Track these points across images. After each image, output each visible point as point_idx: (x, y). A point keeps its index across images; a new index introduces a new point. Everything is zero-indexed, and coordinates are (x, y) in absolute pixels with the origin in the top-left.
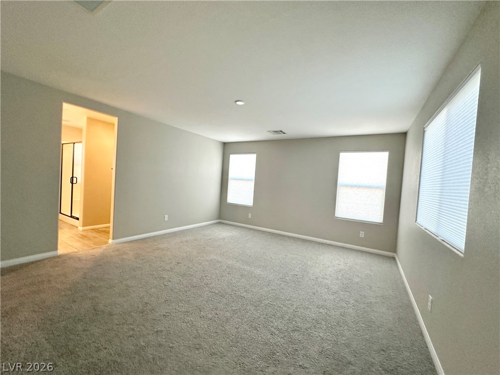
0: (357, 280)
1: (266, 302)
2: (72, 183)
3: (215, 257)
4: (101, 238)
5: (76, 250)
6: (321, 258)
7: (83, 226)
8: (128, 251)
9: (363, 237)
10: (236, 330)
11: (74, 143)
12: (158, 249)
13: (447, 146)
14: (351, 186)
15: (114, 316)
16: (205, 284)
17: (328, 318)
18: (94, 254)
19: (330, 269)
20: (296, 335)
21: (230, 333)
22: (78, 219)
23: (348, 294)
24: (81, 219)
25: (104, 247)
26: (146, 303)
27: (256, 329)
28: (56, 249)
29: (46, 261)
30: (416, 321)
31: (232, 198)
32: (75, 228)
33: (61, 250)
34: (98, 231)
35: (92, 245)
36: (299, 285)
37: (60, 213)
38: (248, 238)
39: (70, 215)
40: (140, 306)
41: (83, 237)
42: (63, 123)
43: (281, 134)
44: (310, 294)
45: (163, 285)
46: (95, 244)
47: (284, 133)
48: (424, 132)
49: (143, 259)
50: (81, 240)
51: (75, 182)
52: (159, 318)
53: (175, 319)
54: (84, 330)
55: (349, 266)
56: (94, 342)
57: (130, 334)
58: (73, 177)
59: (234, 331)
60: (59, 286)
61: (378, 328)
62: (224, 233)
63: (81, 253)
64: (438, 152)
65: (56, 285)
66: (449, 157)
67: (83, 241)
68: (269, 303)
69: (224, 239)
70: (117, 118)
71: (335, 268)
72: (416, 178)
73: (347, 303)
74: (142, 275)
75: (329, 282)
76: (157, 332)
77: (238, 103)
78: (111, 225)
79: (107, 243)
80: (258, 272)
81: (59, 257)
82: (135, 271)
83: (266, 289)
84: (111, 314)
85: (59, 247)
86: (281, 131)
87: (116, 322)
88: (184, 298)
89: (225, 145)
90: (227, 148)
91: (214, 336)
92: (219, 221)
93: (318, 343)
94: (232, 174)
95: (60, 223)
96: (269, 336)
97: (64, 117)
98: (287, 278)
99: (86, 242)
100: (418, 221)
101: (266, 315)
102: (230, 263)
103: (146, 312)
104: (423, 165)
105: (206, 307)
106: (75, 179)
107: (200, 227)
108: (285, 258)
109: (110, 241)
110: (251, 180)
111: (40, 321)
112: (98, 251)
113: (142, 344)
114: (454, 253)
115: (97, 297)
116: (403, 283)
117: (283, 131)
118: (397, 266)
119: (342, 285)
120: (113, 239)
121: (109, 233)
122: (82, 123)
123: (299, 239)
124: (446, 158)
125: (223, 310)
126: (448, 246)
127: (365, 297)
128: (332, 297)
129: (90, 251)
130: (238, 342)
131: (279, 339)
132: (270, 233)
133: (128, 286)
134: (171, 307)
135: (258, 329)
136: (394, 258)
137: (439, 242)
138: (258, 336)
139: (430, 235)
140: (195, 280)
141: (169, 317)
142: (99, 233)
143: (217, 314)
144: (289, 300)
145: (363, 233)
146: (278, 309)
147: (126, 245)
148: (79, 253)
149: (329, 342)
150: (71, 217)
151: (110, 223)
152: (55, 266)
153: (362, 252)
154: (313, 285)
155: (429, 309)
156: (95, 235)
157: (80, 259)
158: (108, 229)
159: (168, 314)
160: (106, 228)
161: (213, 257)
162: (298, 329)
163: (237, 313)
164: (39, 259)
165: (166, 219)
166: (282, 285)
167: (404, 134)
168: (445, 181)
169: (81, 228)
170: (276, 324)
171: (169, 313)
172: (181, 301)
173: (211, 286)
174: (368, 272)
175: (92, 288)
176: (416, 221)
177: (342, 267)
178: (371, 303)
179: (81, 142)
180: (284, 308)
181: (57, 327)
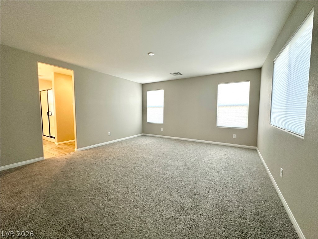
0: (233, 164)
1: (177, 179)
2: (49, 116)
3: (142, 156)
4: (70, 148)
5: (55, 156)
6: (209, 152)
7: (58, 142)
8: (87, 155)
9: (235, 138)
10: (159, 196)
11: (47, 90)
12: (106, 152)
13: (290, 70)
14: (226, 106)
15: (82, 192)
16: (137, 171)
17: (216, 186)
18: (67, 158)
19: (215, 158)
20: (196, 197)
21: (155, 198)
22: (54, 138)
23: (228, 172)
24: (56, 138)
25: (72, 153)
26: (101, 184)
27: (171, 195)
28: (43, 156)
29: (37, 164)
30: (272, 186)
31: (150, 119)
32: (54, 144)
33: (46, 156)
34: (68, 144)
35: (64, 153)
36: (196, 169)
37: (43, 135)
38: (161, 143)
39: (49, 136)
40: (98, 185)
41: (59, 148)
42: (39, 77)
43: (179, 75)
44: (204, 173)
45: (111, 173)
46: (66, 152)
47: (181, 74)
48: (274, 64)
49: (97, 159)
50: (57, 150)
51: (50, 115)
52: (110, 192)
53: (120, 191)
54: (65, 201)
55: (227, 156)
56: (71, 207)
57: (93, 202)
58: (48, 112)
59: (157, 196)
60: (47, 177)
61: (248, 190)
62: (147, 142)
63: (58, 157)
64: (284, 75)
65: (45, 176)
66: (292, 77)
67: (59, 151)
68: (178, 180)
69: (146, 144)
70: (73, 71)
71: (219, 157)
72: (269, 96)
73: (228, 177)
74: (97, 168)
75: (215, 166)
76: (110, 199)
77: (150, 54)
78: (75, 140)
79: (74, 151)
80: (169, 162)
81: (45, 160)
82: (93, 166)
83: (175, 172)
84: (80, 191)
85: (44, 155)
86: (179, 73)
87: (84, 195)
88: (124, 179)
89: (143, 85)
90: (145, 87)
91: (146, 200)
92: (142, 134)
93: (211, 201)
94: (149, 104)
95: (43, 141)
96: (180, 198)
97: (39, 74)
98: (189, 165)
99: (61, 151)
100: (271, 123)
101: (177, 187)
102: (152, 158)
103: (101, 189)
104: (274, 86)
105: (139, 184)
106: (50, 113)
107: (131, 138)
108: (186, 154)
109: (76, 150)
110: (162, 107)
111: (37, 197)
112: (69, 156)
113: (101, 206)
114: (298, 137)
115: (71, 182)
116: (262, 164)
117: (180, 72)
118: (258, 154)
119: (224, 167)
120: (77, 148)
121: (74, 145)
122: (51, 77)
123: (194, 142)
124: (290, 78)
125: (149, 185)
126: (293, 134)
127: (239, 173)
128: (218, 174)
129: (64, 156)
130: (160, 203)
131: (186, 200)
132: (176, 139)
133: (89, 174)
134: (117, 185)
135: (173, 195)
136: (256, 150)
137: (287, 133)
138: (173, 199)
139: (280, 130)
140: (130, 169)
141: (117, 191)
142: (69, 145)
143: (146, 188)
144: (191, 177)
145: (235, 135)
146: (184, 183)
147: (86, 151)
148: (57, 158)
149: (218, 200)
150: (50, 137)
151: (74, 139)
152: (43, 166)
153: (235, 147)
154: (205, 168)
155: (281, 176)
156: (66, 146)
157: (58, 161)
158: (74, 143)
159: (115, 189)
160: (73, 142)
161: (140, 155)
162: (197, 193)
163: (158, 187)
164: (33, 162)
165: (109, 135)
166: (186, 169)
167: (260, 69)
168: (290, 93)
169: (56, 143)
170: (183, 191)
171: (117, 189)
172: (123, 181)
173: (141, 172)
174: (239, 158)
175: (67, 177)
176: (270, 123)
177: (223, 156)
178: (243, 176)
179: (52, 89)
180: (188, 182)
181: (48, 200)
